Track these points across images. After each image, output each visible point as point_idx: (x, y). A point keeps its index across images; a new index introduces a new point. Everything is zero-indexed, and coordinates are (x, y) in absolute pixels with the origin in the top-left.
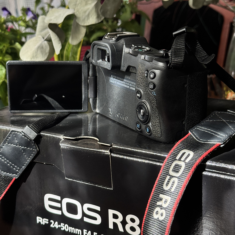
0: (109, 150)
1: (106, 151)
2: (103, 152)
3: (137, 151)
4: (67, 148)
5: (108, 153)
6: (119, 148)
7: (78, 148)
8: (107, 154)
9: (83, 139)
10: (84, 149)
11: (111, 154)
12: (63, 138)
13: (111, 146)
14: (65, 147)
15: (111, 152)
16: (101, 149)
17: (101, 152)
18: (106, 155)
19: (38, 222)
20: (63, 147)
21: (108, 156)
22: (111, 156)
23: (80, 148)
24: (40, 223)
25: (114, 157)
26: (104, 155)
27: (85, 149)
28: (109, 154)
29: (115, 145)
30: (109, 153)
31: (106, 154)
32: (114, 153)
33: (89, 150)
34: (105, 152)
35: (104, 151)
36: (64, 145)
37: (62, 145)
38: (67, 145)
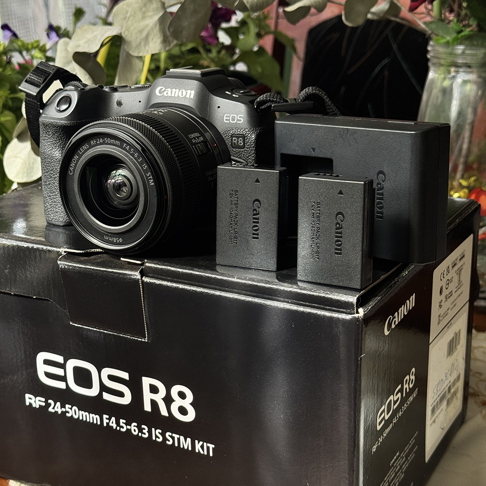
0: (139, 272)
1: (133, 273)
2: (129, 275)
4: (70, 269)
11: (142, 278)
12: (65, 252)
13: (142, 264)
14: (66, 267)
15: (142, 274)
18: (133, 279)
19: (27, 404)
20: (63, 267)
22: (143, 282)
23: (90, 269)
24: (30, 404)
25: (147, 283)
26: (130, 279)
27: (99, 270)
28: (139, 277)
29: (149, 263)
31: (133, 277)
33: (106, 271)
34: (131, 275)
36: (66, 263)
37: (62, 264)
38: (70, 264)
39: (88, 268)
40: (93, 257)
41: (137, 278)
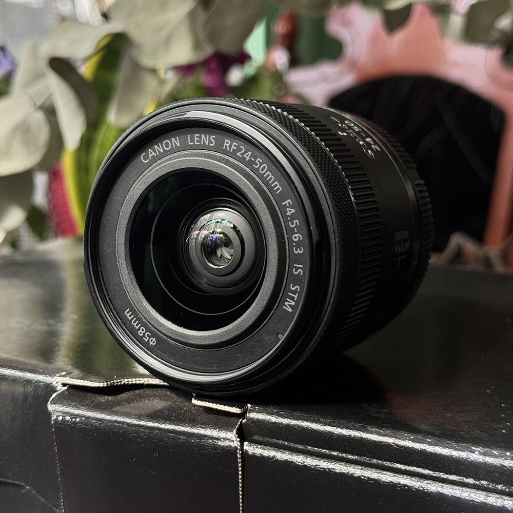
0: (235, 431)
1: (223, 434)
2: (212, 438)
3: (344, 436)
4: (75, 423)
5: (233, 441)
6: (276, 423)
7: (116, 421)
8: (227, 443)
9: (136, 389)
10: (139, 426)
11: (242, 445)
12: (64, 385)
13: (242, 415)
14: (68, 418)
15: (243, 435)
16: (205, 425)
17: (205, 436)
18: (223, 448)
20: (60, 418)
21: (231, 452)
22: (245, 454)
23: (123, 423)
25: (254, 456)
26: (215, 447)
27: (143, 426)
28: (236, 443)
29: (258, 412)
31: (221, 443)
32: (252, 442)
33: (157, 428)
34: (218, 439)
35: (215, 433)
36: (67, 409)
37: (57, 411)
38: (76, 412)
39: (119, 422)
40: (124, 396)
41: (232, 444)
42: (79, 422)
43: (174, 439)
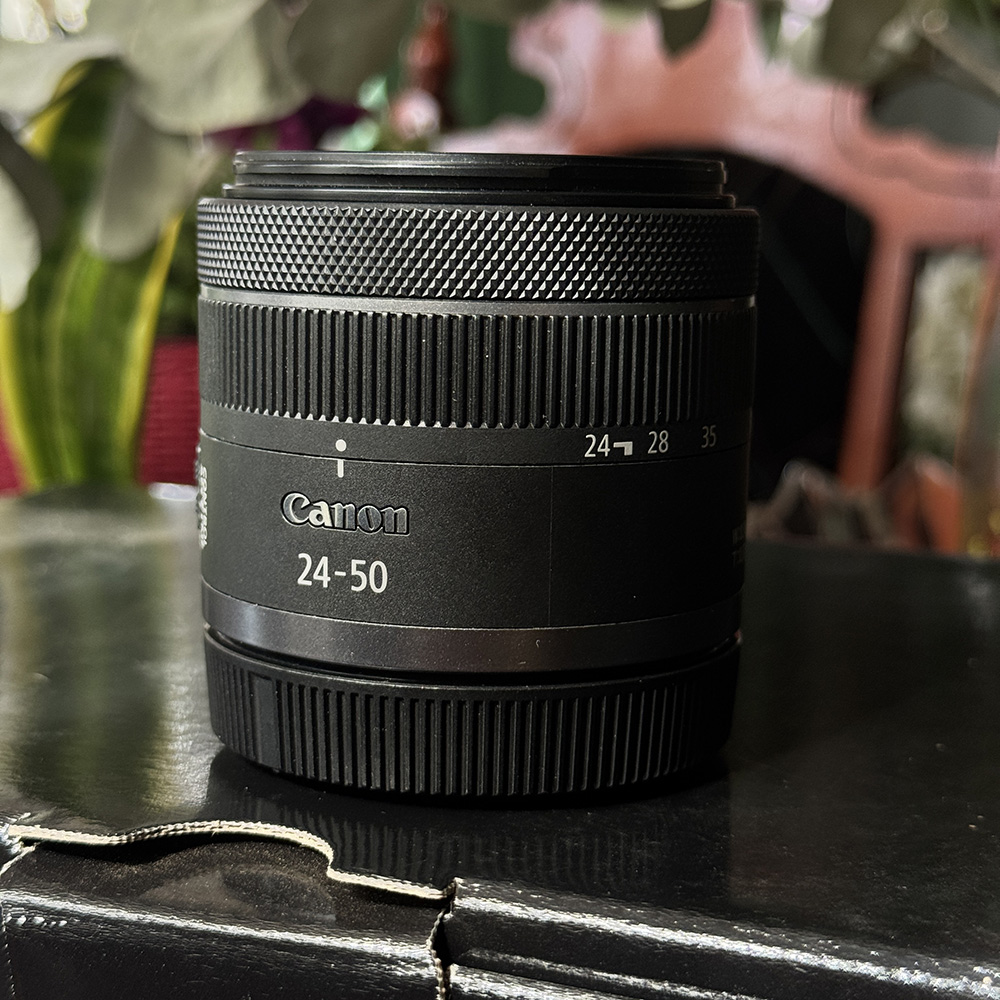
0: (429, 942)
1: (402, 950)
2: (378, 959)
3: (681, 947)
4: (56, 930)
5: (427, 965)
6: (522, 920)
7: (152, 925)
8: (412, 970)
9: (193, 847)
10: (205, 934)
12: (27, 842)
14: (39, 920)
15: (446, 952)
17: (361, 955)
18: (404, 982)
20: (22, 920)
21: (421, 990)
22: (453, 993)
23: (169, 928)
27: (216, 935)
28: (433, 971)
29: (479, 896)
30: (432, 967)
32: (469, 964)
33: (249, 939)
34: (393, 960)
35: (384, 947)
36: (38, 900)
37: (13, 903)
38: (59, 905)
39: (159, 928)
40: (166, 863)
41: (425, 973)
42: (65, 929)
43: (289, 964)
